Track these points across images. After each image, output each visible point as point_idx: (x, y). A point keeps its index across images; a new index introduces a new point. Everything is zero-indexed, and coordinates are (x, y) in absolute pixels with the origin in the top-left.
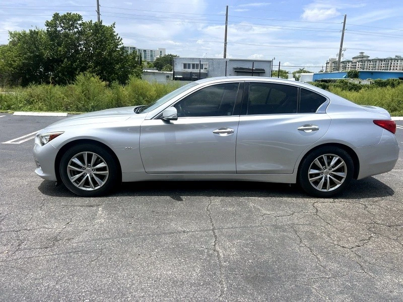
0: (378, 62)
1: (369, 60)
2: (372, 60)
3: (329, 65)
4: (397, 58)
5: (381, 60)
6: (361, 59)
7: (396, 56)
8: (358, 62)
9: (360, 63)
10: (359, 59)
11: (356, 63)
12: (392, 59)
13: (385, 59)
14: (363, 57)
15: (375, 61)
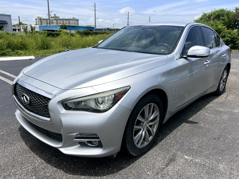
0: (64, 20)
1: (60, 19)
2: (62, 19)
3: (37, 20)
4: (73, 19)
5: (66, 20)
6: (55, 18)
7: (73, 18)
8: (54, 20)
9: (55, 21)
10: (54, 18)
11: (53, 20)
12: (71, 19)
13: (68, 19)
14: (56, 17)
15: (63, 20)
